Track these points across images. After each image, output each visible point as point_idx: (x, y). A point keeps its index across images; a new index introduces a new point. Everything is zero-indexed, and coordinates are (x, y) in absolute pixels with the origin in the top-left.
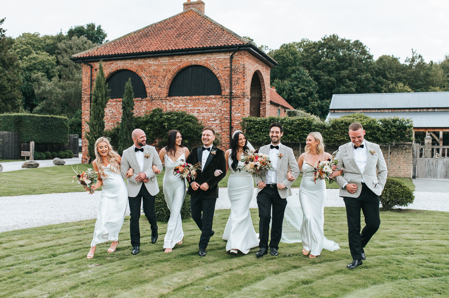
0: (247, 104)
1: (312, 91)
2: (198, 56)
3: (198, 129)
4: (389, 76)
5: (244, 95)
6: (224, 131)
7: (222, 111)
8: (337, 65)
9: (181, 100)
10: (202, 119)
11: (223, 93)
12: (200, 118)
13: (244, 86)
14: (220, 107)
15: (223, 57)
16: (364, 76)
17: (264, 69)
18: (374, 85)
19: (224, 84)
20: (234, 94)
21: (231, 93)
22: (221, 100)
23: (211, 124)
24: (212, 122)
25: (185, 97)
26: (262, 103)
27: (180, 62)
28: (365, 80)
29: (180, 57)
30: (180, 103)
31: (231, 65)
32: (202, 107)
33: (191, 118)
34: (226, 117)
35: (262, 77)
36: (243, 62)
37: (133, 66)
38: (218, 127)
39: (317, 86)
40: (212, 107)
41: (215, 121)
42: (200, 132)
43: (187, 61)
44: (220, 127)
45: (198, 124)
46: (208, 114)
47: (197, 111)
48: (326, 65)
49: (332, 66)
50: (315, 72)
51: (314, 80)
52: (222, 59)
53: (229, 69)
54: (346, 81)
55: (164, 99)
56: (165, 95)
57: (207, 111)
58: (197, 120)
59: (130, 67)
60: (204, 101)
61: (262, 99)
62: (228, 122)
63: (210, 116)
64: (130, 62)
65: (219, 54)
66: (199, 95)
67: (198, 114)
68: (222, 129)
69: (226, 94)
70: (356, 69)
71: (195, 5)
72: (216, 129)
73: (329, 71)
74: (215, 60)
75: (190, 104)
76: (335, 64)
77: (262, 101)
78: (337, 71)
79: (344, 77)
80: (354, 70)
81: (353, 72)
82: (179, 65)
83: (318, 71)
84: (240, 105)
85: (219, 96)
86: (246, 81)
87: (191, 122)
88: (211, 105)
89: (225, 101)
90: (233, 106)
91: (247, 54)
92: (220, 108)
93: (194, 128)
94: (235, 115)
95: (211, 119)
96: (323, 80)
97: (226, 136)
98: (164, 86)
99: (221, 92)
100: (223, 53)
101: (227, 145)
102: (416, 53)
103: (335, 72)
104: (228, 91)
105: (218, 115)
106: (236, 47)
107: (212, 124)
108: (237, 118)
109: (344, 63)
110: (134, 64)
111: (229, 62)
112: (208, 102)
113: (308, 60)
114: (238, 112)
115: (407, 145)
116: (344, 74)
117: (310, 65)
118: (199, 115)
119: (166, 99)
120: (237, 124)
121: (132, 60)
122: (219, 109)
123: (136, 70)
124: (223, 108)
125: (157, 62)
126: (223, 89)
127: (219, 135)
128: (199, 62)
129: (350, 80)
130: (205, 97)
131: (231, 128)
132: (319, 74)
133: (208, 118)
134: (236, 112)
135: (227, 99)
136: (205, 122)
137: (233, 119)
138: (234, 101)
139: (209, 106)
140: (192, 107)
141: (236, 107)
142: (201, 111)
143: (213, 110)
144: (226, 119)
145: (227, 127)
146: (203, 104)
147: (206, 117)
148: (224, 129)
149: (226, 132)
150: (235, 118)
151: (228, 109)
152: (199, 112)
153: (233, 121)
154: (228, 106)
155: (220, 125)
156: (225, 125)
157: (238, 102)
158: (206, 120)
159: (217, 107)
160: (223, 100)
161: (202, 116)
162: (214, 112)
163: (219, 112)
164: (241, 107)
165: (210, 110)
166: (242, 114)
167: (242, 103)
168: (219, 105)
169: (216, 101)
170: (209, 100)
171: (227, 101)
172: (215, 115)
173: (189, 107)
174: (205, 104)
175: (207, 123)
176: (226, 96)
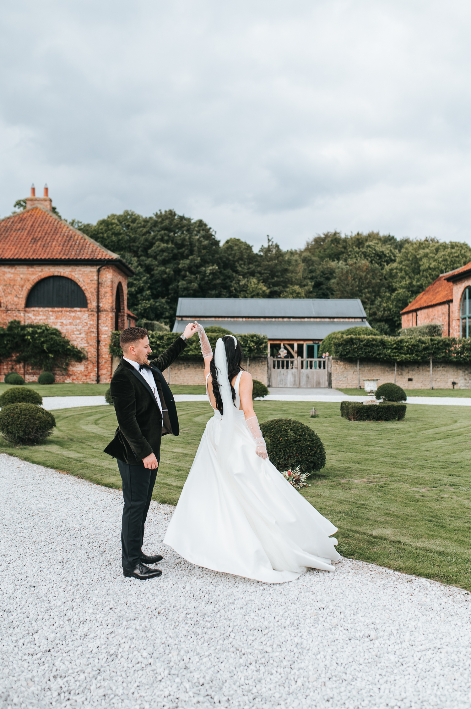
0: (113, 318)
1: (142, 286)
2: (62, 267)
4: (240, 269)
5: (112, 309)
7: (88, 325)
8: (175, 253)
9: (41, 312)
10: (66, 333)
11: (89, 306)
12: (63, 332)
13: (112, 300)
15: (90, 270)
16: (210, 268)
17: (124, 279)
19: (90, 297)
21: (98, 307)
22: (87, 313)
23: (75, 338)
24: (77, 336)
25: (47, 309)
27: (40, 271)
28: (210, 274)
29: (41, 267)
30: (41, 315)
31: (98, 279)
32: (65, 319)
33: (55, 331)
34: (93, 330)
35: (122, 289)
36: (110, 275)
38: (83, 341)
39: (148, 280)
40: (77, 319)
41: (80, 334)
43: (49, 271)
44: (85, 340)
46: (73, 327)
47: (59, 324)
48: (160, 251)
49: (168, 253)
50: (145, 261)
51: (145, 271)
52: (88, 272)
53: (96, 282)
54: (186, 274)
55: (21, 311)
56: (23, 305)
57: (71, 324)
58: (60, 333)
60: (68, 313)
61: (121, 310)
62: (94, 336)
63: (75, 330)
65: (85, 267)
66: (62, 306)
67: (61, 327)
68: (88, 343)
69: (93, 307)
70: (199, 258)
71: (42, 202)
72: (81, 342)
73: (163, 259)
74: (81, 273)
76: (171, 250)
77: (120, 312)
78: (174, 260)
79: (183, 269)
80: (196, 260)
81: (195, 263)
82: (39, 274)
83: (150, 259)
84: (107, 319)
85: (84, 309)
87: (55, 335)
89: (91, 315)
90: (101, 319)
92: (86, 321)
93: (60, 342)
94: (102, 329)
95: (75, 333)
96: (157, 272)
98: (21, 296)
99: (87, 304)
100: (89, 266)
102: (272, 240)
103: (171, 261)
104: (94, 304)
105: (84, 328)
106: (104, 261)
109: (183, 249)
111: (96, 275)
112: (73, 314)
113: (137, 244)
114: (106, 326)
116: (183, 265)
119: (23, 310)
120: (105, 338)
122: (84, 322)
124: (89, 321)
125: (14, 270)
126: (89, 302)
127: (85, 348)
128: (62, 273)
129: (192, 273)
130: (69, 309)
131: (98, 342)
132: (151, 263)
133: (73, 331)
134: (103, 326)
135: (94, 312)
136: (69, 335)
137: (101, 333)
138: (101, 315)
139: (73, 319)
140: (54, 319)
141: (103, 321)
142: (64, 324)
143: (77, 323)
144: (93, 333)
145: (94, 340)
146: (66, 316)
147: (70, 330)
148: (90, 343)
149: (92, 346)
150: (103, 331)
151: (95, 322)
152: (62, 325)
153: (101, 335)
154: (94, 319)
155: (85, 338)
156: (92, 339)
157: (105, 316)
158: (70, 333)
159: (82, 320)
160: (89, 313)
161: (65, 329)
162: (79, 325)
163: (84, 325)
164: (108, 321)
165: (74, 323)
166: (109, 328)
167: (109, 317)
168: (84, 318)
169: (81, 314)
170: (74, 312)
171: (93, 315)
172: (80, 328)
173: (51, 319)
174: (68, 316)
175: (71, 337)
176: (93, 309)
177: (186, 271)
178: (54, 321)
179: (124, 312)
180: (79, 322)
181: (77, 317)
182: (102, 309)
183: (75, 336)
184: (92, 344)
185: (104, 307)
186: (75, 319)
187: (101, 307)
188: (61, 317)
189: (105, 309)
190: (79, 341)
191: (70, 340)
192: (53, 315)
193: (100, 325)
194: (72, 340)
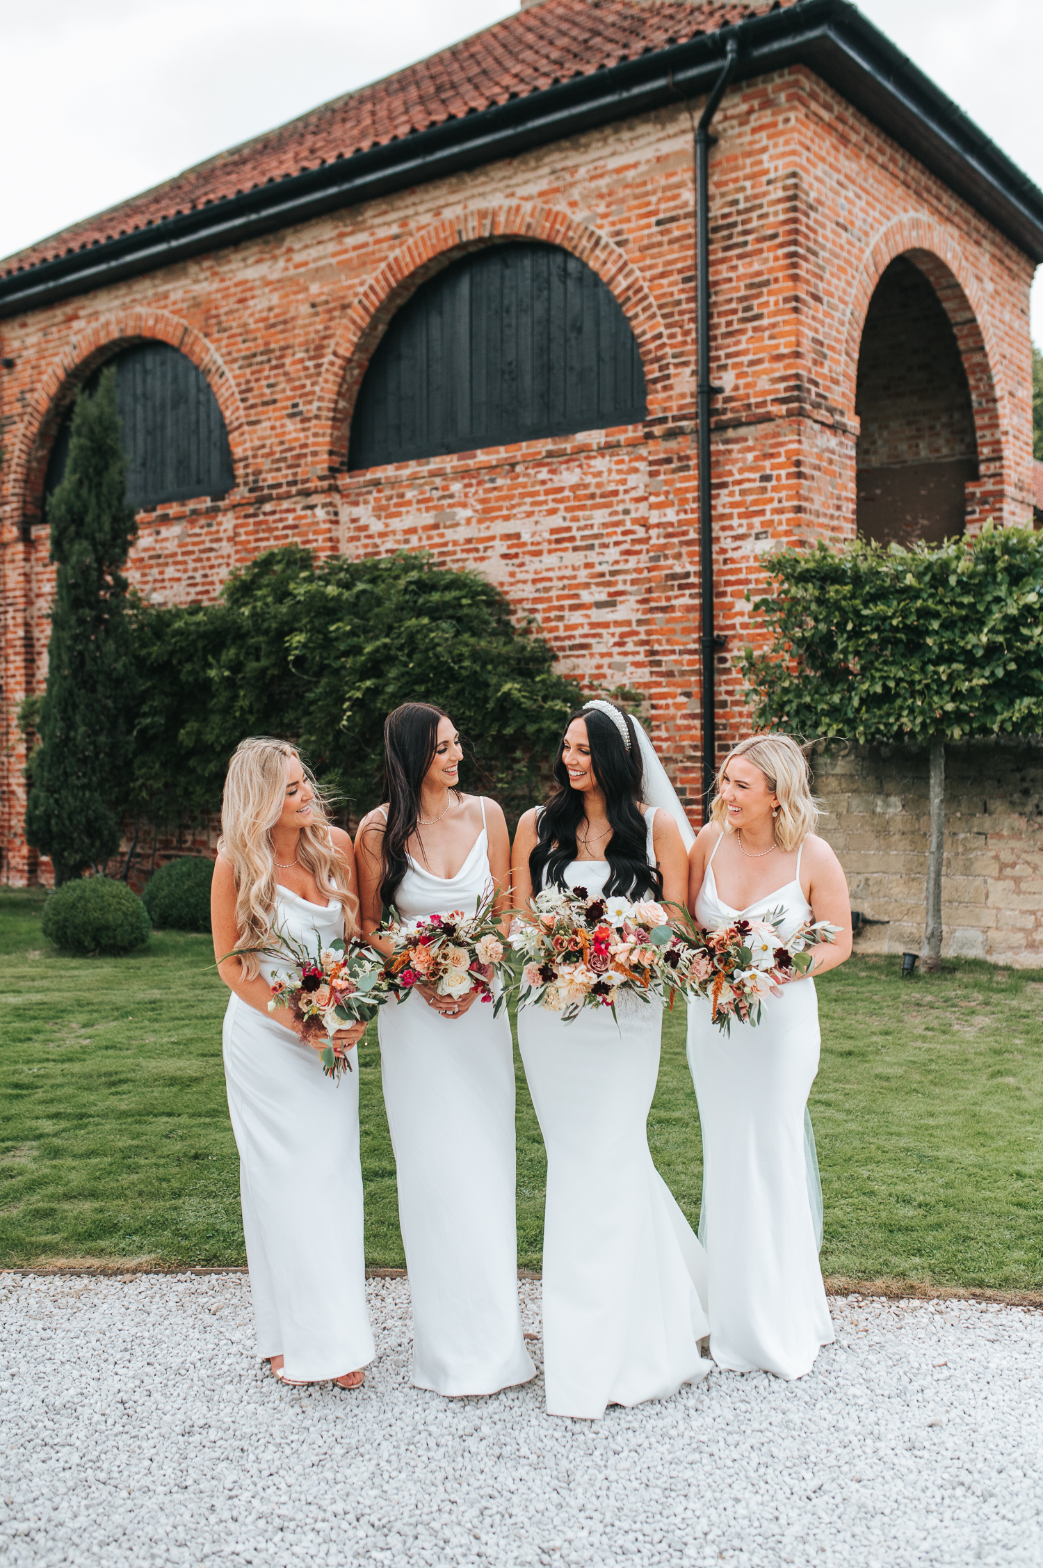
2: (499, 172)
5: (799, 400)
6: (670, 674)
7: (654, 532)
9: (410, 486)
10: (535, 600)
11: (657, 402)
12: (520, 595)
13: (798, 334)
14: (641, 505)
15: (649, 153)
17: (986, 259)
19: (659, 336)
20: (728, 400)
21: (707, 392)
22: (644, 452)
23: (586, 630)
24: (596, 615)
25: (435, 463)
26: (978, 491)
27: (396, 237)
29: (400, 203)
30: (409, 503)
31: (705, 199)
32: (530, 514)
33: (458, 594)
34: (678, 569)
35: (967, 315)
36: (783, 155)
37: (166, 313)
38: (630, 647)
40: (593, 507)
41: (612, 604)
42: (493, 680)
43: (436, 222)
44: (643, 643)
46: (570, 558)
47: (501, 547)
52: (642, 168)
53: (688, 226)
55: (316, 492)
56: (322, 463)
57: (560, 539)
58: (504, 607)
59: (151, 322)
60: (544, 474)
61: (976, 463)
62: (689, 609)
63: (583, 576)
64: (150, 293)
65: (626, 135)
67: (509, 566)
69: (674, 404)
72: (617, 659)
74: (602, 183)
75: (464, 505)
77: (976, 477)
82: (391, 256)
84: (765, 478)
85: (629, 431)
86: (817, 298)
88: (583, 498)
89: (668, 461)
90: (724, 485)
91: (813, 95)
92: (642, 510)
93: (460, 658)
94: (735, 555)
95: (586, 596)
97: (678, 706)
98: (316, 404)
99: (645, 393)
100: (647, 121)
101: (686, 770)
104: (685, 382)
105: (633, 560)
107: (593, 625)
108: (749, 570)
110: (173, 297)
111: (688, 176)
112: (569, 477)
114: (757, 528)
118: (512, 574)
119: (325, 484)
120: (750, 614)
121: (160, 274)
122: (634, 521)
123: (179, 333)
124: (659, 506)
125: (281, 263)
126: (653, 371)
127: (635, 698)
128: (502, 218)
130: (544, 446)
131: (712, 647)
133: (571, 587)
134: (741, 531)
135: (680, 439)
136: (553, 614)
137: (727, 583)
138: (730, 451)
139: (572, 503)
140: (474, 521)
141: (743, 493)
142: (524, 544)
143: (595, 531)
144: (681, 587)
145: (685, 639)
146: (537, 493)
147: (556, 583)
148: (664, 658)
149: (677, 679)
150: (739, 571)
151: (693, 511)
152: (513, 551)
153: (728, 599)
154: (687, 490)
155: (642, 629)
156: (673, 631)
157: (756, 459)
158: (556, 603)
159: (620, 508)
160: (657, 452)
161: (531, 576)
162: (606, 540)
163: (634, 542)
164: (774, 489)
165: (578, 534)
166: (785, 539)
167: (782, 459)
168: (634, 494)
169: (614, 467)
170: (573, 464)
171: (680, 459)
172: (611, 560)
173: (457, 525)
174: (547, 493)
175: (561, 624)
176: (675, 419)
178: (473, 531)
179: (998, 476)
180: (605, 525)
181: (592, 490)
182: (733, 410)
183: (585, 621)
184: (676, 662)
185: (741, 392)
186: (583, 508)
187: (727, 393)
188: (506, 504)
189: (749, 406)
190: (604, 650)
191: (559, 644)
192: (466, 495)
193: (723, 529)
194: (567, 643)
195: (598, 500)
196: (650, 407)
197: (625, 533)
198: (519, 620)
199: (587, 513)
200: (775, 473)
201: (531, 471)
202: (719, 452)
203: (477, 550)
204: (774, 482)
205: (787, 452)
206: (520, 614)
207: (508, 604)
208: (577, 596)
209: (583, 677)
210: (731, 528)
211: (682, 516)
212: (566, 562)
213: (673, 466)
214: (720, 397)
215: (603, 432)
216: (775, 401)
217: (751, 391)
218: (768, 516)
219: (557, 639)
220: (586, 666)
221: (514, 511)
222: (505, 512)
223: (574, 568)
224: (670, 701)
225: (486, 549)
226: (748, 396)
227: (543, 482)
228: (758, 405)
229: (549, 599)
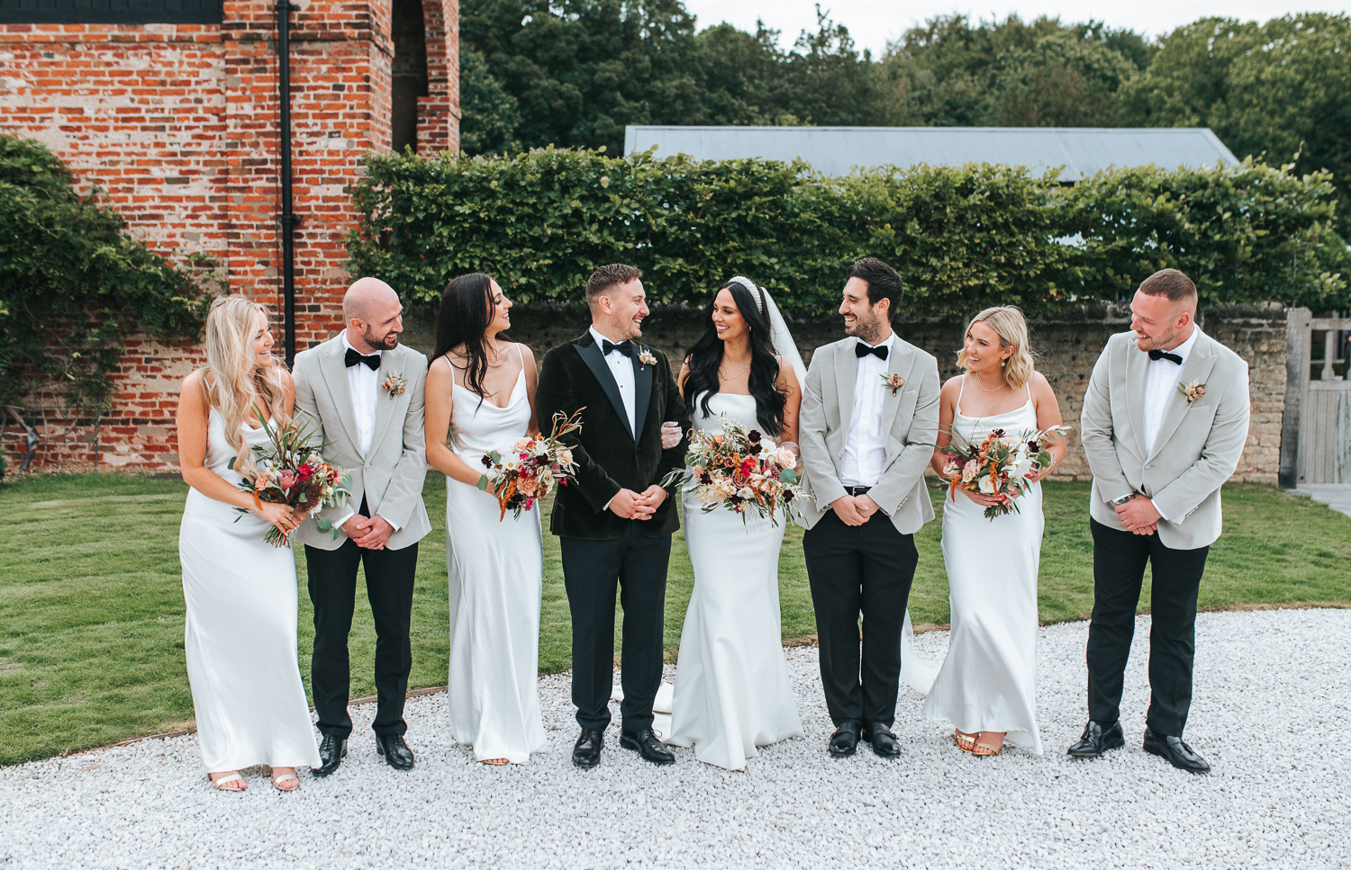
0: (381, 88)
1: (499, 128)
3: (76, 230)
4: (751, 89)
5: (369, 26)
6: (248, 245)
7: (231, 122)
8: (583, 42)
10: (100, 172)
11: (234, 9)
12: (84, 166)
14: (216, 97)
16: (675, 83)
18: (705, 114)
20: (302, 17)
21: (283, 10)
22: (218, 51)
23: (157, 202)
24: (167, 190)
26: (428, 105)
28: (677, 97)
32: (96, 92)
33: (27, 161)
34: (255, 156)
38: (203, 220)
39: (516, 111)
40: (164, 93)
41: (186, 181)
42: (88, 244)
44: (216, 217)
45: (71, 199)
46: (139, 136)
47: (61, 119)
48: (545, 36)
49: (569, 43)
50: (507, 63)
51: (505, 89)
54: (615, 99)
57: (127, 118)
60: (109, 56)
61: (426, 82)
62: (266, 191)
63: (153, 153)
66: (72, 16)
67: (71, 138)
68: (228, 231)
69: (252, 13)
70: (647, 58)
72: (190, 229)
73: (555, 58)
75: (16, 75)
76: (577, 36)
77: (426, 94)
78: (583, 61)
79: (608, 85)
80: (640, 61)
81: (636, 68)
83: (519, 58)
84: (341, 88)
85: (202, 31)
87: (22, 184)
88: (151, 83)
89: (246, 62)
90: (300, 89)
92: (216, 101)
93: (49, 223)
94: (311, 149)
95: (156, 172)
96: (538, 92)
97: (256, 273)
99: (222, 2)
102: (829, 17)
103: (575, 63)
105: (205, 146)
107: (163, 198)
108: (324, 162)
109: (606, 34)
112: (137, 63)
113: (484, 17)
114: (331, 128)
115: (1261, 316)
116: (607, 74)
117: (490, 34)
118: (74, 146)
120: (326, 199)
122: (207, 110)
124: (236, 100)
127: (211, 265)
129: (628, 96)
130: (111, 31)
131: (290, 224)
132: (521, 69)
133: (139, 163)
134: (316, 129)
135: (257, 44)
136: (120, 186)
137: (303, 172)
138: (305, 61)
139: (140, 87)
140: (28, 91)
141: (316, 97)
142: (88, 119)
143: (166, 114)
144: (257, 171)
145: (262, 216)
146: (103, 74)
147: (122, 157)
148: (242, 232)
149: (255, 249)
150: (315, 162)
151: (269, 108)
152: (74, 124)
153: (304, 185)
154: (264, 89)
155: (216, 205)
156: (251, 209)
157: (330, 70)
158: (123, 176)
159: (192, 97)
160: (234, 53)
161: (96, 149)
162: (177, 124)
163: (206, 128)
164: (346, 97)
165: (148, 116)
166: (356, 140)
167: (354, 73)
168: (205, 86)
169: (186, 60)
170: (140, 52)
171: (257, 61)
172: (182, 143)
173: (8, 93)
174: (112, 74)
175: (130, 196)
176: (252, 26)
177: (613, 90)
178: (27, 101)
180: (176, 110)
181: (162, 77)
182: (308, 26)
183: (156, 194)
184: (254, 235)
185: (316, 12)
186: (153, 92)
187: (303, 11)
188: (68, 79)
189: (324, 26)
190: (177, 221)
191: (127, 213)
192: (18, 66)
193: (299, 125)
194: (136, 213)
195: (168, 87)
196: (227, 13)
197: (196, 119)
198: (82, 189)
199: (157, 97)
200: (347, 84)
201: (93, 52)
202: (295, 61)
203: (33, 120)
204: (346, 92)
205: (357, 68)
206: (84, 183)
207: (69, 173)
208: (147, 171)
209: (154, 244)
210: (306, 125)
211: (259, 111)
212: (133, 139)
213: (250, 66)
214: (296, 14)
215: (175, 27)
216: (347, 25)
217: (325, 14)
218: (341, 119)
219: (125, 208)
220: (157, 234)
221: (76, 87)
222: (64, 87)
223: (143, 146)
224: (248, 268)
225: (42, 120)
226: (322, 17)
227: (109, 64)
228: (332, 26)
229: (118, 172)
